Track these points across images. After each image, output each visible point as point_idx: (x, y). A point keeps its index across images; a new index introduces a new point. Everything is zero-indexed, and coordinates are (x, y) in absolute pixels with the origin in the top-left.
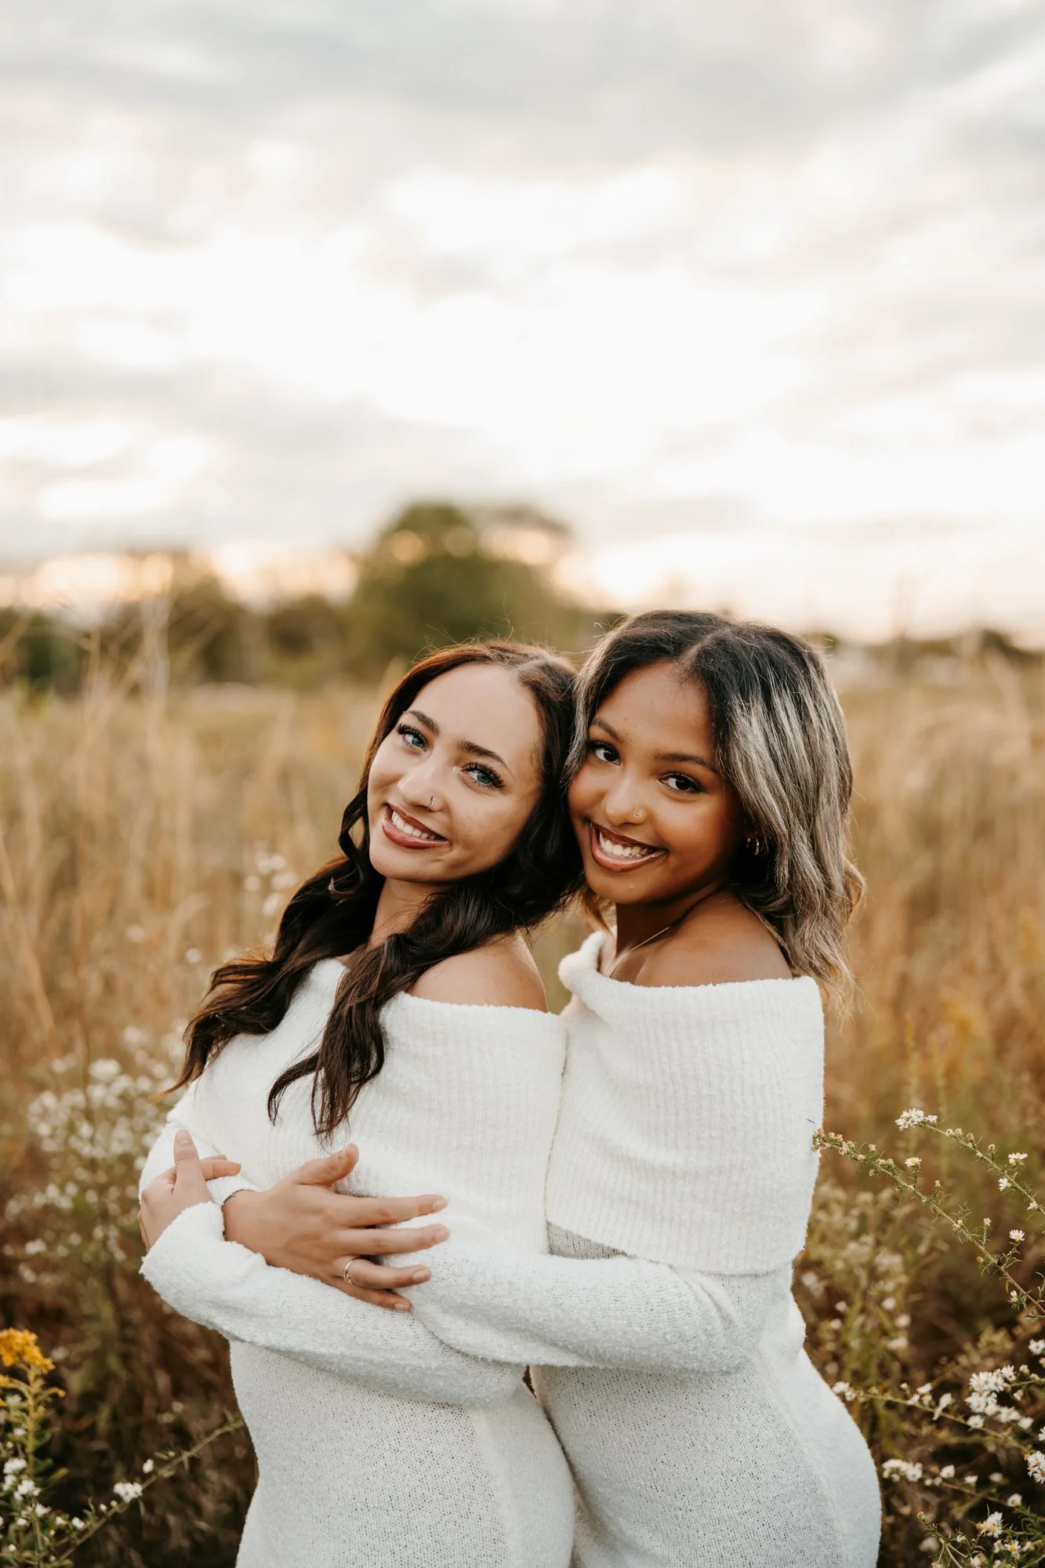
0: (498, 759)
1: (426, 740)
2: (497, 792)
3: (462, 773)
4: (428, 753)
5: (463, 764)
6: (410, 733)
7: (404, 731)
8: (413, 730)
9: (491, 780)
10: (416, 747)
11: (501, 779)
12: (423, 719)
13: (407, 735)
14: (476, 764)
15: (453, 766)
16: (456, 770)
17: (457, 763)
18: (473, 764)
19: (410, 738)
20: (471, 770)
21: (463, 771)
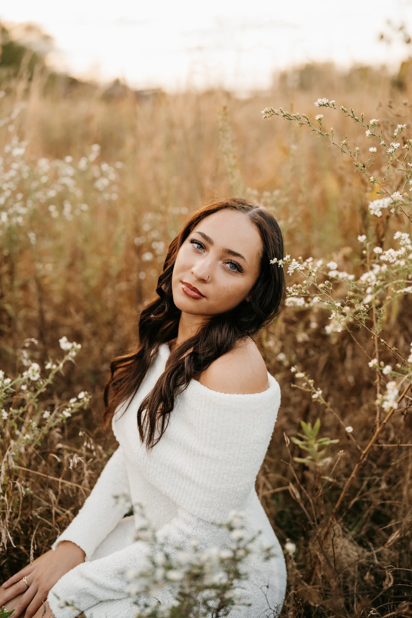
0: (242, 257)
1: (205, 246)
2: (239, 275)
3: (222, 264)
4: (206, 253)
5: (224, 259)
6: (196, 243)
7: (193, 242)
8: (199, 241)
9: (238, 268)
10: (199, 250)
11: (243, 268)
12: (204, 236)
13: (194, 244)
14: (231, 260)
15: (219, 260)
16: (220, 262)
17: (221, 258)
18: (229, 260)
19: (196, 245)
20: (228, 263)
21: (223, 263)
